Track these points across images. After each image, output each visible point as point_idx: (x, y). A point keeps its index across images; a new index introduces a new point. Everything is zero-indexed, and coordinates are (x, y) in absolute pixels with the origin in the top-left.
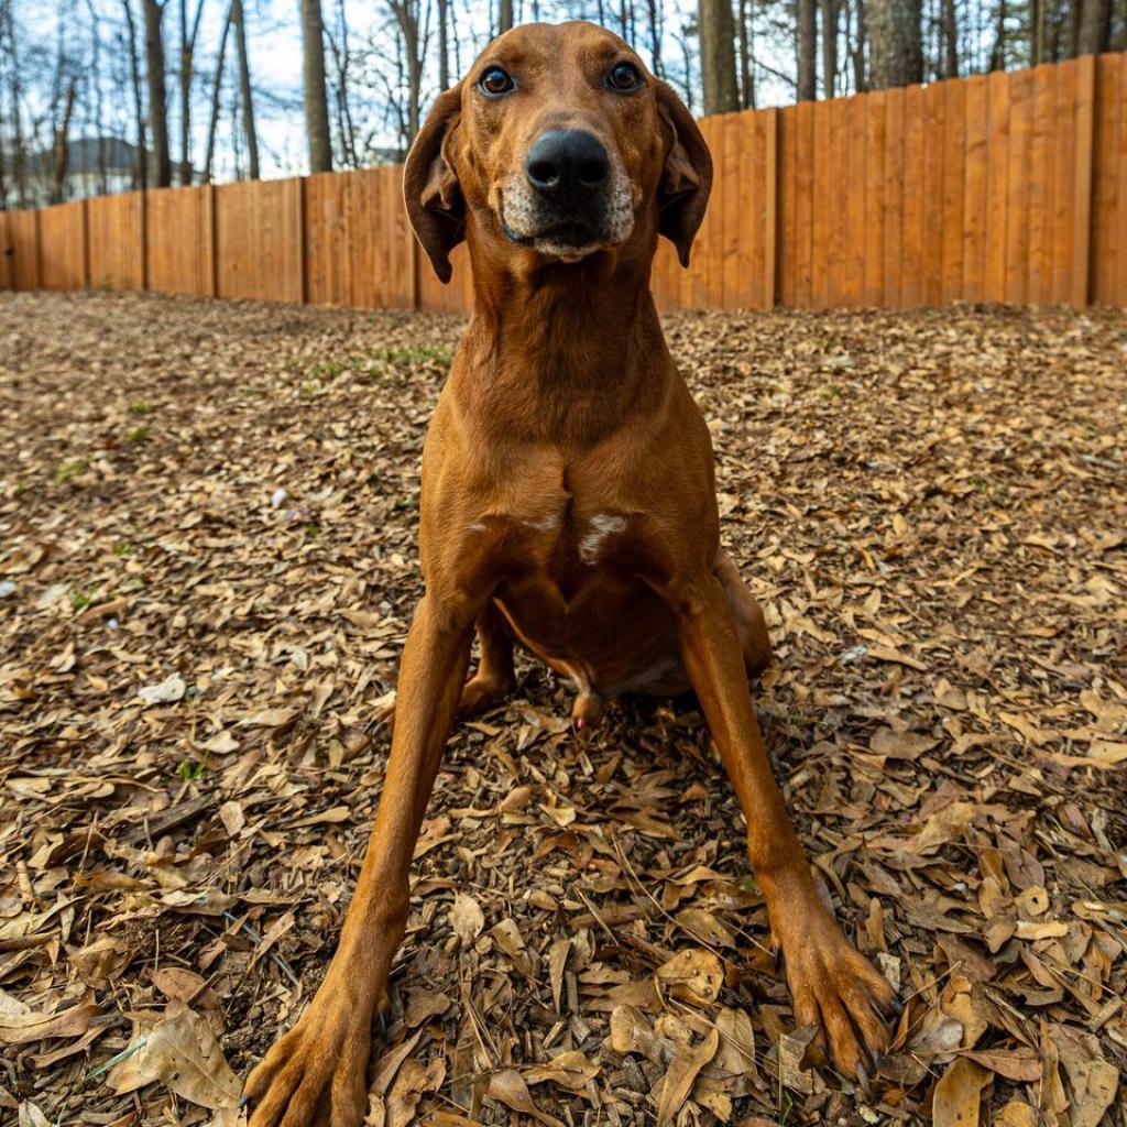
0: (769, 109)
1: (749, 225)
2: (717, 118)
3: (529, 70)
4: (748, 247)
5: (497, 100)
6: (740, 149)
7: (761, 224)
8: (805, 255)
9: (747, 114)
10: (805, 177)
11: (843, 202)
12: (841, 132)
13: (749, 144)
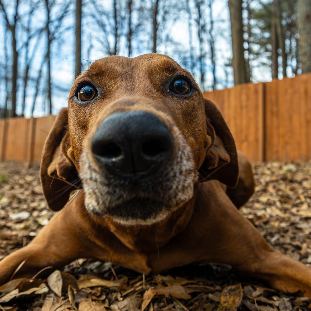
0: (260, 83)
1: (252, 129)
2: (239, 87)
3: (108, 82)
4: (251, 138)
5: (87, 105)
6: (248, 98)
7: (257, 129)
8: (275, 141)
9: (250, 85)
10: (275, 109)
11: (291, 119)
12: (290, 91)
13: (252, 97)
